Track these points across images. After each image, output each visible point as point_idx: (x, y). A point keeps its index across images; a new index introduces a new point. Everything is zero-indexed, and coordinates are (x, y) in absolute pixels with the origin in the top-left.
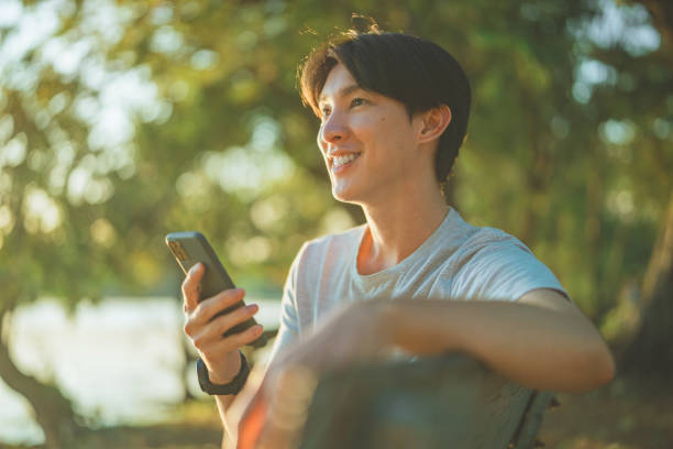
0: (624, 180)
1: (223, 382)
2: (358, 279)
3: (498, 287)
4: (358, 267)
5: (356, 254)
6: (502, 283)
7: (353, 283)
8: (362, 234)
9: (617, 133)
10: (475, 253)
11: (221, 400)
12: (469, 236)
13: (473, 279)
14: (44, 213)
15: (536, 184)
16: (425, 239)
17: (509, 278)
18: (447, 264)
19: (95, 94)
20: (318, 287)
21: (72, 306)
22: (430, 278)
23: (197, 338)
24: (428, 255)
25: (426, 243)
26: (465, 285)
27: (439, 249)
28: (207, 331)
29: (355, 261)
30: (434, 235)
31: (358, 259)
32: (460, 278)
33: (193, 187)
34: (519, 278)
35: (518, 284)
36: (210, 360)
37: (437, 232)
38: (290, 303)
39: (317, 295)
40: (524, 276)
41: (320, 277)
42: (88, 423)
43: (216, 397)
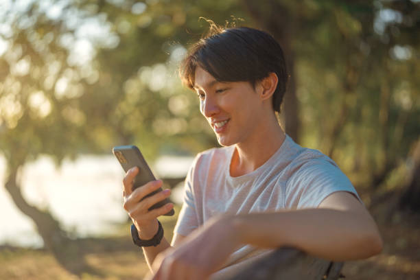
0: (405, 84)
1: (148, 239)
2: (230, 179)
3: (315, 188)
4: (231, 171)
5: (229, 163)
6: (317, 186)
7: (227, 182)
8: (233, 151)
9: (401, 53)
10: (302, 165)
11: (146, 250)
12: (298, 155)
13: (300, 182)
14: (41, 105)
15: (348, 88)
16: (271, 156)
17: (321, 184)
18: (283, 172)
19: (72, 32)
20: (206, 182)
21: (59, 162)
22: (274, 180)
23: (132, 211)
24: (273, 166)
25: (271, 159)
26: (295, 185)
27: (279, 162)
28: (138, 207)
29: (228, 168)
30: (277, 153)
31: (231, 166)
32: (291, 181)
33: (133, 88)
34: (327, 184)
35: (326, 188)
36: (139, 225)
37: (278, 151)
38: (189, 189)
39: (205, 186)
40: (330, 183)
41: (207, 176)
42: (69, 236)
43: (143, 248)
